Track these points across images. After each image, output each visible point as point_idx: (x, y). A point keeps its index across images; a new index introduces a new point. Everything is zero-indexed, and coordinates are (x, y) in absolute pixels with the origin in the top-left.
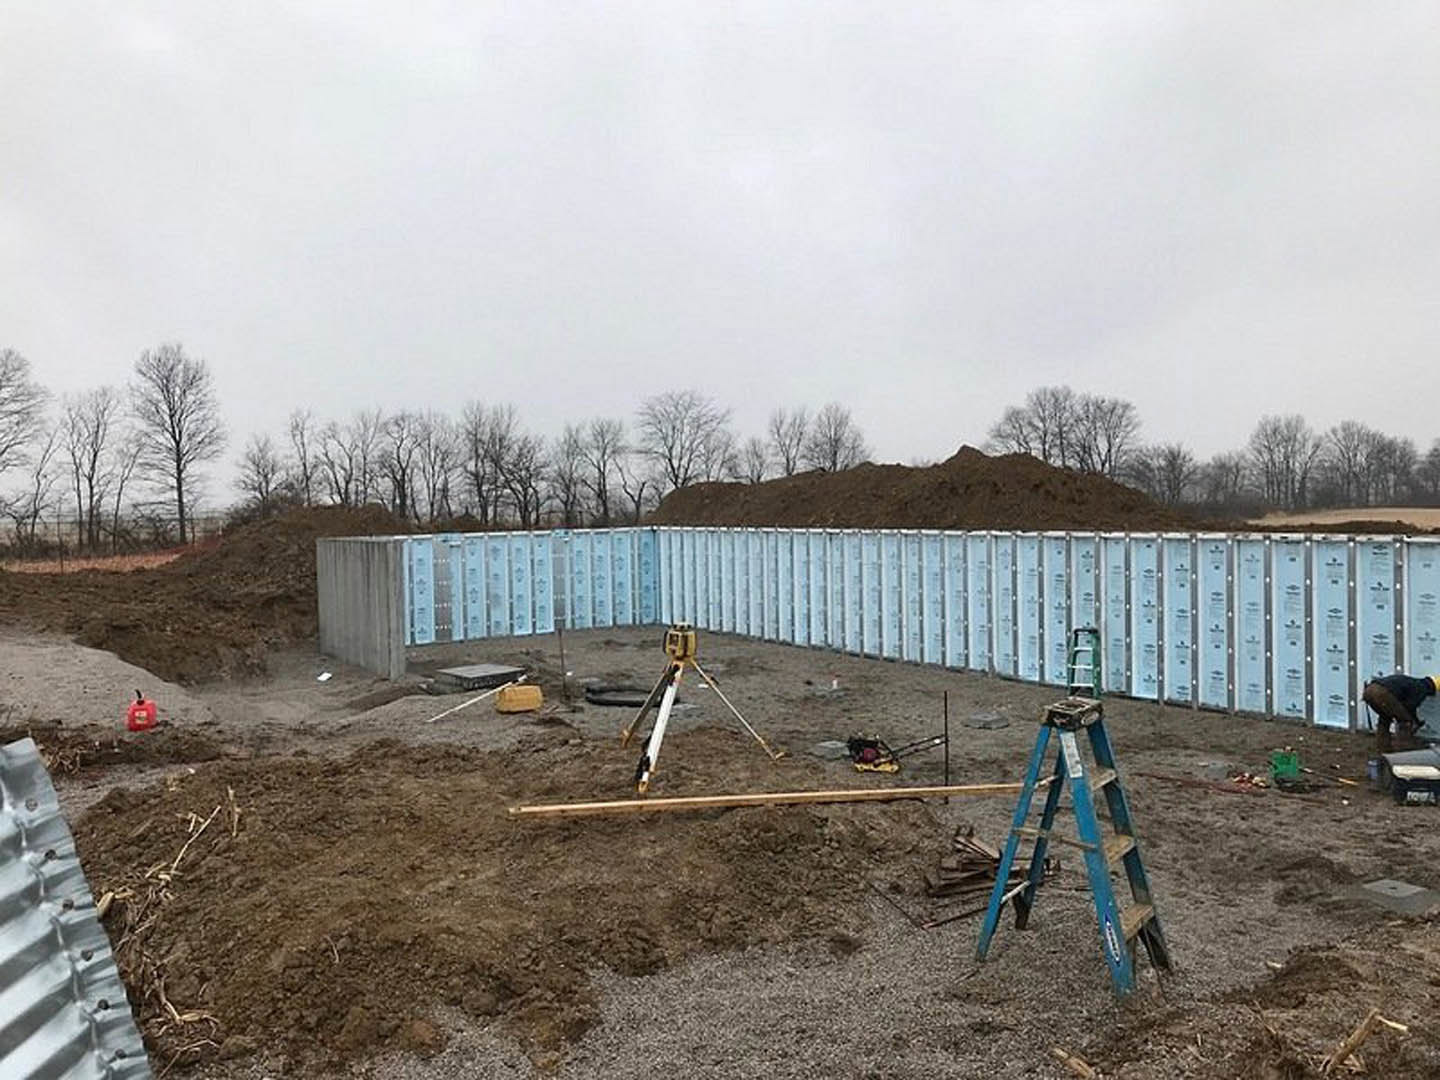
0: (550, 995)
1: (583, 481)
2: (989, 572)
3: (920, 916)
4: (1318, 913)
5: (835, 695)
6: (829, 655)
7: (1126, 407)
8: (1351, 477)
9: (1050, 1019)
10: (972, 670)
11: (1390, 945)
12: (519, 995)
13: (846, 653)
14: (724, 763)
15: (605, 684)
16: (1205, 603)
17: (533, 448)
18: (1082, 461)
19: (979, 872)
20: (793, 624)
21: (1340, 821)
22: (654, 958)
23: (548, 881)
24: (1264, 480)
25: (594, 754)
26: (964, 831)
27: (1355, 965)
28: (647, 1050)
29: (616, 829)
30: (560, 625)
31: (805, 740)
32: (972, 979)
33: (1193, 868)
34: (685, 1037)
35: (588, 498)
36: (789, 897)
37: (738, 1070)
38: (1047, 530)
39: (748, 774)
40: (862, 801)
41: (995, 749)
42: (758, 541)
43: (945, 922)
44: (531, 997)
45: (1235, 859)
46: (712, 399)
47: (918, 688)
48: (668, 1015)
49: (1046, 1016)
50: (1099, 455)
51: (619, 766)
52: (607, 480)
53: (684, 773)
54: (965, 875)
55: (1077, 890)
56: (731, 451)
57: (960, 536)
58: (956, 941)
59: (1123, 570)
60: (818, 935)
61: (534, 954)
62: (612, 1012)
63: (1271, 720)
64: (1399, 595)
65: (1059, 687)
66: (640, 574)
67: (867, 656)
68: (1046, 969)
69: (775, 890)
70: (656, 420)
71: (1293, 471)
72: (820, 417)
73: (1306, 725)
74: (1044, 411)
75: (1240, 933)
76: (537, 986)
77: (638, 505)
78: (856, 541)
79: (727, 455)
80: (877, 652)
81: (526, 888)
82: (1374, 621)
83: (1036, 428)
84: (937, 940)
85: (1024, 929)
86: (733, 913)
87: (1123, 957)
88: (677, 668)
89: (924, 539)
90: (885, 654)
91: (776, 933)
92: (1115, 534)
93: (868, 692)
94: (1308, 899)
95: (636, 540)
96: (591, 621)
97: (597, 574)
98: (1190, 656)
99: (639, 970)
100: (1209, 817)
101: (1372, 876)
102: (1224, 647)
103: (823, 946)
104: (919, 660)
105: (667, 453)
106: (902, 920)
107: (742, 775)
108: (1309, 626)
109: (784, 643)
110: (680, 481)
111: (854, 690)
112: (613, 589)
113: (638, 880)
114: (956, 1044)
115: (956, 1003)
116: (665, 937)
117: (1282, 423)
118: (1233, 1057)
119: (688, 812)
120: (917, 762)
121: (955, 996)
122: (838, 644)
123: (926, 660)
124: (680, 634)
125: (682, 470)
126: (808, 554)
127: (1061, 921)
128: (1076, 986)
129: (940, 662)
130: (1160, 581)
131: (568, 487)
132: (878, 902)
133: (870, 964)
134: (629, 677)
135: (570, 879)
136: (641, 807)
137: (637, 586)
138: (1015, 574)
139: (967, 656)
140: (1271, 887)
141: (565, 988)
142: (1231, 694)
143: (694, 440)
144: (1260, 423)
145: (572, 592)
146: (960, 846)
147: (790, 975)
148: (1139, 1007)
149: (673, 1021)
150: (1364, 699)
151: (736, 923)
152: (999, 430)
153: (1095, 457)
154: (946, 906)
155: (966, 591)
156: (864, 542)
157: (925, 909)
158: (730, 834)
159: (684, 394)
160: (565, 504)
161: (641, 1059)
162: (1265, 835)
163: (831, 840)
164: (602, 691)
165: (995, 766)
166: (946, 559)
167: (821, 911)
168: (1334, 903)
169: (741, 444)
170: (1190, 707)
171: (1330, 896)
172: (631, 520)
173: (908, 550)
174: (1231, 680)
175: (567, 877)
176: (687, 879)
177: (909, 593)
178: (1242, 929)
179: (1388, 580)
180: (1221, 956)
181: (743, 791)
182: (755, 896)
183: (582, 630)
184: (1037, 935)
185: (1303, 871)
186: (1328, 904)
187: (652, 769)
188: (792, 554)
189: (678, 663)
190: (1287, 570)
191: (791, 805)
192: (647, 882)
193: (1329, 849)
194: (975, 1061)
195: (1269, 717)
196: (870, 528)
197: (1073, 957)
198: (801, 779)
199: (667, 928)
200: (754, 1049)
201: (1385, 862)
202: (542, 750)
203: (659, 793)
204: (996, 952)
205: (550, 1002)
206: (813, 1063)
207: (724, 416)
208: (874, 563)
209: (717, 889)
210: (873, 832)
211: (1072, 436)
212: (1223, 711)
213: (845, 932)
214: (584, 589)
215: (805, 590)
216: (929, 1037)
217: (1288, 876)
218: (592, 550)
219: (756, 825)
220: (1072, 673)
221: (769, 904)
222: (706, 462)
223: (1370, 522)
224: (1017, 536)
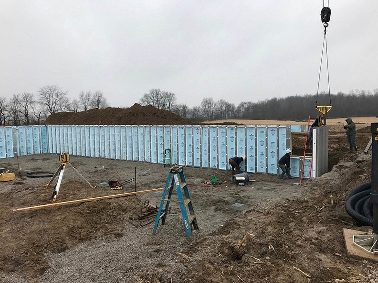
0: (32, 263)
1: (20, 111)
2: (144, 136)
3: (138, 225)
4: (223, 212)
5: (103, 170)
6: (100, 159)
7: (173, 94)
8: (222, 112)
9: (173, 246)
10: (140, 161)
11: (245, 217)
12: (22, 264)
13: (106, 159)
14: (79, 190)
15: (32, 171)
16: (195, 142)
17: (2, 101)
18: (163, 108)
19: (152, 212)
20: (90, 152)
21: (226, 191)
22: (64, 247)
23: (27, 229)
24: (204, 113)
25: (38, 191)
26: (147, 202)
27: (239, 223)
28: (65, 273)
29: (48, 212)
30: (16, 155)
31: (96, 183)
32: (153, 239)
33: (196, 205)
34: (76, 267)
35: (22, 116)
36: (102, 225)
37: (93, 273)
38: (158, 125)
39: (86, 193)
40: (120, 197)
41: (147, 181)
42: (79, 129)
43: (144, 226)
44: (26, 264)
45: (205, 202)
46: (61, 88)
47: (126, 167)
48: (70, 262)
49: (172, 245)
50: (167, 106)
51: (46, 194)
52: (28, 111)
53: (67, 194)
54: (148, 213)
55: (175, 213)
56: (68, 103)
57: (136, 127)
58: (147, 230)
59: (176, 134)
60: (111, 233)
61: (26, 252)
62: (53, 264)
63: (210, 169)
64: (236, 138)
65: (161, 164)
66: (42, 139)
67: (112, 159)
68: (170, 233)
69: (98, 223)
70: (44, 93)
71: (210, 111)
72: (94, 94)
73: (217, 169)
74: (154, 95)
75: (207, 219)
76: (28, 261)
77: (39, 118)
78: (108, 128)
79: (67, 104)
80: (114, 158)
81: (21, 233)
82: (231, 145)
83: (152, 99)
84: (143, 231)
85: (164, 225)
86: (87, 231)
87: (189, 228)
88: (64, 165)
89: (127, 127)
90: (116, 159)
91: (99, 235)
92: (175, 126)
93: (113, 169)
94: (221, 210)
95: (40, 129)
96: (26, 153)
97: (28, 139)
98: (192, 155)
99: (60, 251)
100: (198, 193)
101: (233, 203)
102: (199, 152)
103: (113, 236)
104: (126, 159)
105: (48, 103)
106: (133, 227)
107: (84, 193)
108: (218, 146)
109: (88, 157)
110: (52, 112)
111: (108, 168)
112: (33, 143)
113: (57, 226)
114: (151, 256)
115: (149, 246)
116: (67, 240)
117: (208, 100)
118: (218, 248)
119: (70, 205)
120: (127, 186)
121: (149, 244)
122: (103, 156)
123: (128, 159)
124: (65, 155)
125: (53, 108)
126: (94, 132)
127: (172, 221)
128: (178, 237)
129: (131, 160)
130: (185, 137)
131: (15, 113)
132: (126, 223)
133: (126, 239)
134: (41, 169)
135: (35, 228)
136: (56, 205)
137: (41, 142)
138: (150, 136)
139: (138, 158)
140: (213, 208)
141: (37, 260)
142: (201, 163)
143: (56, 100)
144: (203, 99)
145: (20, 145)
146: (146, 206)
147: (104, 245)
148: (193, 240)
149: (72, 263)
150: (229, 163)
151: (87, 234)
152: (142, 99)
153: (166, 107)
154: (144, 222)
155: (138, 141)
156: (110, 128)
157: (139, 223)
158: (84, 210)
159: (53, 86)
160: (14, 118)
161: (64, 276)
162: (211, 196)
163: (112, 208)
164: (32, 173)
165: (147, 185)
166: (133, 133)
167: (111, 227)
168: (226, 210)
169: (71, 101)
170: (192, 167)
171: (225, 208)
172: (37, 123)
173: (123, 131)
174: (201, 160)
175: (34, 228)
176: (72, 223)
177: (123, 142)
178: (207, 218)
179: (234, 136)
180: (208, 225)
181: (86, 198)
182: (92, 225)
183: (23, 156)
184: (167, 225)
185: (219, 203)
186: (225, 210)
187: (57, 194)
188: (89, 132)
189: (64, 163)
190: (213, 134)
191: (100, 200)
192: (60, 226)
193: (224, 197)
194: (156, 259)
195: (209, 168)
196: (112, 125)
197: (176, 230)
198: (102, 193)
199: (67, 238)
200: (97, 267)
201: (236, 199)
202: (20, 192)
203: (60, 201)
204: (158, 231)
205: (32, 264)
206: (114, 267)
207: (65, 93)
208: (113, 134)
209: (81, 225)
210: (124, 205)
211: (160, 101)
212: (199, 168)
213: (118, 232)
214: (24, 144)
215: (94, 142)
216: (144, 256)
217: (216, 205)
218: (26, 132)
219: (91, 206)
220: (165, 160)
221: (96, 227)
222: (60, 106)
223: (228, 123)
224: (151, 127)
